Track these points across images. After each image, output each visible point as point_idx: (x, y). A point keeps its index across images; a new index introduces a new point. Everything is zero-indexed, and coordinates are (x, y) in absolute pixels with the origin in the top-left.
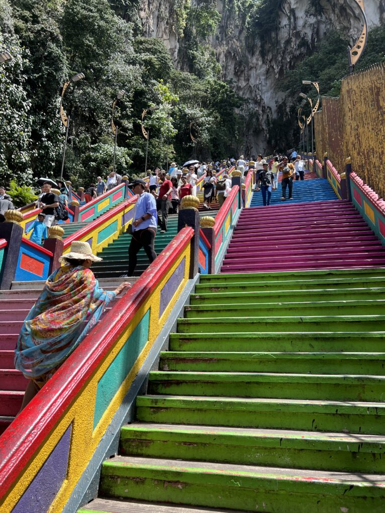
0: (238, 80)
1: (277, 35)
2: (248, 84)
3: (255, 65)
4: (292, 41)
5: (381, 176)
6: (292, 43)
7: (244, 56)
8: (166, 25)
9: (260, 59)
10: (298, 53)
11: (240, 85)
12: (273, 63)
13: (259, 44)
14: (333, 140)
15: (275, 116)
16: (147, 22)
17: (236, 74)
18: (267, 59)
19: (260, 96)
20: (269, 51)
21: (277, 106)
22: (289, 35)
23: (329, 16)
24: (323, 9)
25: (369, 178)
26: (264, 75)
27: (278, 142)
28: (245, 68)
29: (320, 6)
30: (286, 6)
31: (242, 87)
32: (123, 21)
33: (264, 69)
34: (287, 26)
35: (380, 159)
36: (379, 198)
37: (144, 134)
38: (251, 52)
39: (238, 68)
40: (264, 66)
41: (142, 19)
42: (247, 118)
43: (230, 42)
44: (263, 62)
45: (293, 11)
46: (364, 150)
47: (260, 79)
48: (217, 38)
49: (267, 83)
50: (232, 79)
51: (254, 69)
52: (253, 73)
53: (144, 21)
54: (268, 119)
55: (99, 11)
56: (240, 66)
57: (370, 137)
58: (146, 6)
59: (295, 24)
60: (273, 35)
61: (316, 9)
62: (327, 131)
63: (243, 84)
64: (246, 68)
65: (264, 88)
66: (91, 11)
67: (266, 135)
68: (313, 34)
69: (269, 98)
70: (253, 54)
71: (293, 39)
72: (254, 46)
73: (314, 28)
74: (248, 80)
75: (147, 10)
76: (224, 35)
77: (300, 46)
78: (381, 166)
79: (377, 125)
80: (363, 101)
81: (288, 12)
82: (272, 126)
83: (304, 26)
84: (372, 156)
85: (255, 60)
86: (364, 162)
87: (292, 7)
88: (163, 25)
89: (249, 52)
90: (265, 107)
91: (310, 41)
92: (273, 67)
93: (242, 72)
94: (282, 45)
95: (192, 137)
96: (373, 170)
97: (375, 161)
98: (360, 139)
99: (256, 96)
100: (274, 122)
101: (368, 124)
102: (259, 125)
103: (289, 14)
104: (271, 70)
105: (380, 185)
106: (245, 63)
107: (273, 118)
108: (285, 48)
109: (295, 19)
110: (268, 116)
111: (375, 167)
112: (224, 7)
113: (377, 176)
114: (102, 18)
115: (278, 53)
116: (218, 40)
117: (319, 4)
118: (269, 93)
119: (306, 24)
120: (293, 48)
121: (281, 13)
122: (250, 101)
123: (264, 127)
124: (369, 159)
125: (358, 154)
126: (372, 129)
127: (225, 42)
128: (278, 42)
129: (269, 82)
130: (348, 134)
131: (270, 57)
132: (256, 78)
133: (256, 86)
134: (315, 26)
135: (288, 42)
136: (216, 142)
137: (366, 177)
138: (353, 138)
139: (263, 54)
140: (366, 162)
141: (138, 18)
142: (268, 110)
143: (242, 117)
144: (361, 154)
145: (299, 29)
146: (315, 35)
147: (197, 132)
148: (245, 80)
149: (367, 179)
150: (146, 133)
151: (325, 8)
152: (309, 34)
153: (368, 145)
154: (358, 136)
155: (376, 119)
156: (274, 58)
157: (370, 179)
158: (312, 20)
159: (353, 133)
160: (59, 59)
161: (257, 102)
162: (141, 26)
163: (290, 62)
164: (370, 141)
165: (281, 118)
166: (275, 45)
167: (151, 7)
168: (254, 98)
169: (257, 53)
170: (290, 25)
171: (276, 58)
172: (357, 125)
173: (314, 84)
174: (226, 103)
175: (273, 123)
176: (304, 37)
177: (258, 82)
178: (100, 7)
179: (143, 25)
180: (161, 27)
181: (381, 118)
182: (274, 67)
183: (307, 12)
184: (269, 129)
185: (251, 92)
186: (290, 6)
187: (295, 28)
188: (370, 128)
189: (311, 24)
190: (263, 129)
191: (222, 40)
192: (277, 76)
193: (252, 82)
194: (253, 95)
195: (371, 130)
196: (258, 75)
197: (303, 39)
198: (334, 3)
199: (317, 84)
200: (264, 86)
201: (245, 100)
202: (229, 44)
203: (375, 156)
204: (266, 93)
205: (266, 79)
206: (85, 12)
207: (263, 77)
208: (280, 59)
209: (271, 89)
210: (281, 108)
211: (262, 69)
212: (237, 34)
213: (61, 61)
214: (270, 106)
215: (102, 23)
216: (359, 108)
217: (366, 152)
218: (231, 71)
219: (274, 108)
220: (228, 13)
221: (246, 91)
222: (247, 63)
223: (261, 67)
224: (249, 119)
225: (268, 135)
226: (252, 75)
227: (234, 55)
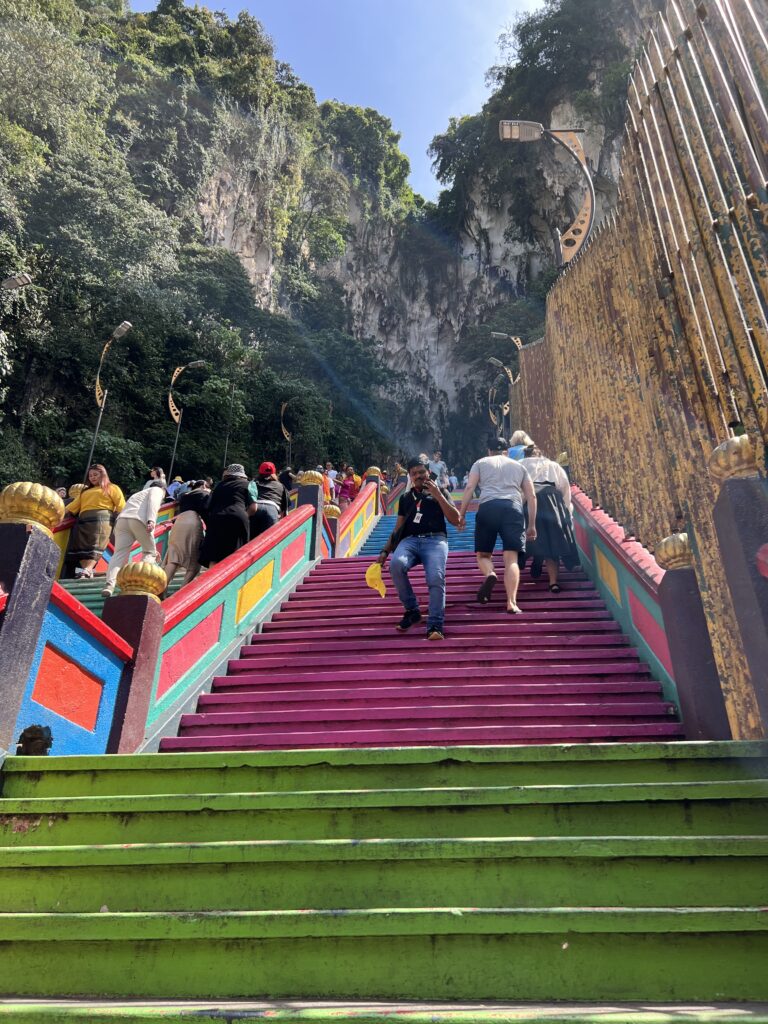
0: (387, 341)
1: (457, 270)
2: (404, 348)
3: (417, 317)
4: (483, 282)
5: (628, 480)
6: (484, 286)
7: (398, 301)
8: (250, 234)
9: (427, 307)
10: (494, 301)
11: (390, 349)
12: (450, 316)
13: (425, 282)
14: (539, 426)
15: (454, 408)
16: (212, 223)
17: (382, 329)
18: (440, 309)
19: (427, 372)
20: (442, 296)
21: (457, 390)
22: (479, 273)
23: (546, 243)
24: (535, 231)
25: (602, 491)
26: (433, 335)
27: (460, 454)
28: (399, 320)
29: (530, 226)
30: (473, 225)
31: (393, 352)
32: (160, 213)
33: (434, 324)
34: (475, 257)
35: (623, 436)
36: (627, 537)
37: (173, 413)
38: (411, 295)
39: (385, 320)
40: (434, 319)
41: (202, 217)
42: (402, 407)
43: (372, 274)
44: (433, 314)
45: (484, 233)
46: (590, 426)
47: (426, 342)
48: (350, 267)
49: (440, 348)
50: (374, 337)
51: (416, 324)
52: (414, 329)
53: (206, 221)
54: (441, 414)
55: (109, 187)
56: (390, 316)
57: (599, 394)
58: (213, 197)
59: (489, 254)
60: (450, 269)
61: (523, 230)
62: (528, 413)
63: (394, 347)
64: (401, 321)
65: (434, 357)
66: (91, 184)
67: (438, 441)
68: (519, 273)
69: (444, 376)
70: (414, 299)
71: (486, 279)
72: (417, 285)
73: (522, 263)
74: (405, 341)
75: (214, 203)
76: (361, 263)
77: (497, 292)
78: (627, 454)
79: (610, 358)
80: (582, 317)
81: (475, 234)
82: (447, 424)
83: (504, 259)
84: (607, 437)
85: (418, 308)
86: (591, 454)
87: (483, 227)
88: (245, 233)
89: (407, 295)
90: (434, 391)
91: (515, 284)
92: (450, 323)
93: (394, 326)
94: (466, 288)
95: (285, 431)
96: (610, 469)
97: (612, 446)
98: (582, 405)
99: (419, 370)
100: (452, 417)
101: (595, 363)
102: (425, 422)
103: (477, 238)
104: (446, 327)
105: (627, 503)
106: (399, 312)
107: (451, 410)
108: (471, 292)
109: (489, 246)
110: (440, 406)
111: (613, 460)
112: (363, 216)
113: (618, 482)
114: (112, 199)
115: (459, 299)
116: (351, 270)
117: (529, 223)
118: (444, 367)
119: (507, 255)
120: (485, 293)
121: (465, 235)
122: (407, 378)
123: (434, 427)
124: (599, 445)
125: (581, 440)
126: (604, 372)
127: (362, 275)
128: (459, 282)
129: (443, 348)
130: (561, 402)
131: (444, 305)
132: (420, 341)
133: (420, 354)
134: (524, 260)
135: (476, 283)
136: (334, 444)
137: (598, 488)
138: (570, 408)
139: (432, 300)
140: (594, 454)
141: (196, 213)
142: (442, 397)
143: (391, 406)
144: (585, 437)
145: (496, 262)
146: (523, 276)
147: (296, 422)
148: (399, 341)
149: (599, 494)
150: (177, 411)
151: (540, 229)
152: (514, 272)
153: (596, 411)
154: (577, 402)
155: (609, 346)
156: (452, 307)
157: (606, 491)
158: (518, 249)
159: (570, 396)
160: (8, 260)
161: (422, 382)
162: (200, 228)
163: (481, 317)
164: (600, 401)
165: (464, 412)
166: (454, 286)
167: (222, 199)
168: (415, 374)
169: (422, 296)
170: (479, 255)
171: (455, 308)
172: (576, 377)
173: (513, 339)
174: (356, 375)
175: (450, 420)
176: (505, 277)
177: (422, 346)
178: (110, 178)
179: (203, 227)
180: (241, 235)
181: (618, 340)
182: (453, 322)
183: (508, 235)
184: (443, 431)
185: (410, 362)
186: (480, 225)
187: (488, 261)
188: (599, 370)
189: (516, 257)
190: (431, 429)
191: (358, 270)
192: (457, 338)
193: (413, 345)
194: (414, 369)
195: (601, 377)
196: (423, 335)
197: (503, 279)
198: (554, 221)
199: (518, 339)
200: (434, 354)
201: (399, 375)
202: (370, 277)
203: (613, 432)
204: (437, 367)
205: (438, 341)
206: (78, 185)
207: (433, 339)
208: (462, 310)
209: (447, 359)
210: (464, 395)
211: (430, 325)
212: (386, 263)
213: (14, 265)
214: (445, 389)
215: (111, 207)
216: (577, 340)
217: (593, 431)
218: (373, 324)
219: (452, 393)
220: (369, 227)
221: (400, 361)
222: (403, 312)
223: (429, 320)
224: (406, 409)
225: (440, 441)
226: (412, 333)
227: (380, 296)
